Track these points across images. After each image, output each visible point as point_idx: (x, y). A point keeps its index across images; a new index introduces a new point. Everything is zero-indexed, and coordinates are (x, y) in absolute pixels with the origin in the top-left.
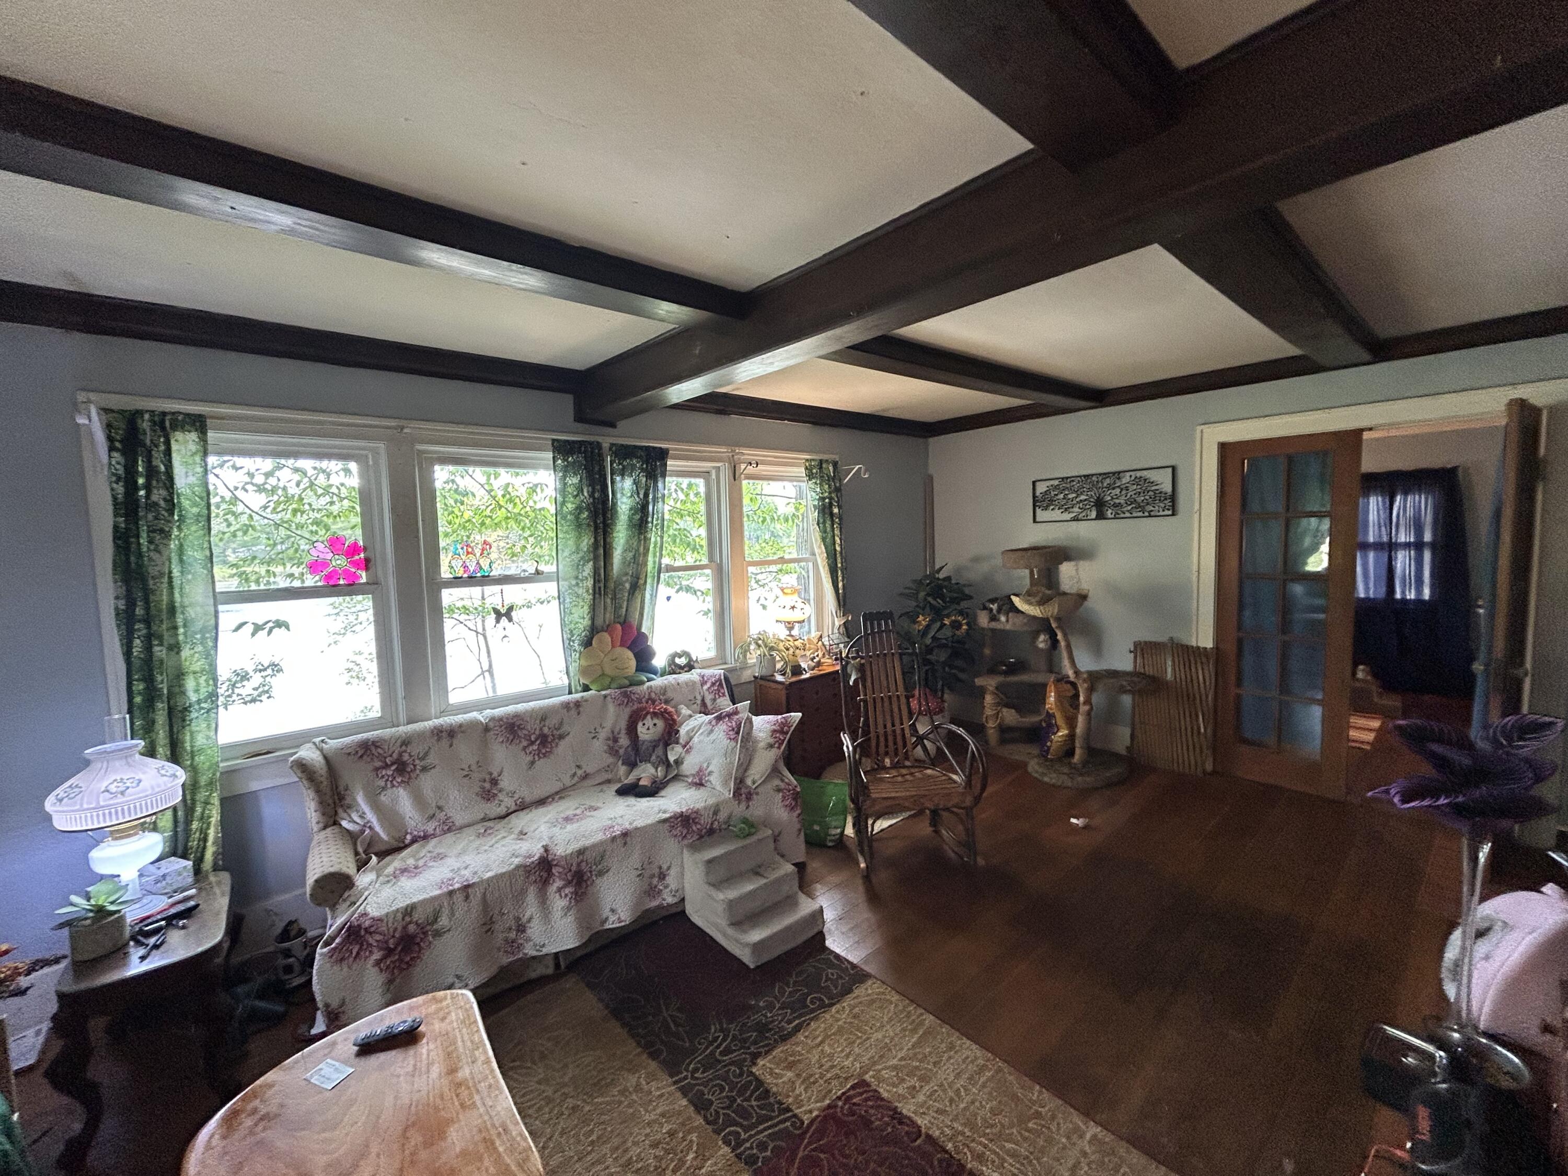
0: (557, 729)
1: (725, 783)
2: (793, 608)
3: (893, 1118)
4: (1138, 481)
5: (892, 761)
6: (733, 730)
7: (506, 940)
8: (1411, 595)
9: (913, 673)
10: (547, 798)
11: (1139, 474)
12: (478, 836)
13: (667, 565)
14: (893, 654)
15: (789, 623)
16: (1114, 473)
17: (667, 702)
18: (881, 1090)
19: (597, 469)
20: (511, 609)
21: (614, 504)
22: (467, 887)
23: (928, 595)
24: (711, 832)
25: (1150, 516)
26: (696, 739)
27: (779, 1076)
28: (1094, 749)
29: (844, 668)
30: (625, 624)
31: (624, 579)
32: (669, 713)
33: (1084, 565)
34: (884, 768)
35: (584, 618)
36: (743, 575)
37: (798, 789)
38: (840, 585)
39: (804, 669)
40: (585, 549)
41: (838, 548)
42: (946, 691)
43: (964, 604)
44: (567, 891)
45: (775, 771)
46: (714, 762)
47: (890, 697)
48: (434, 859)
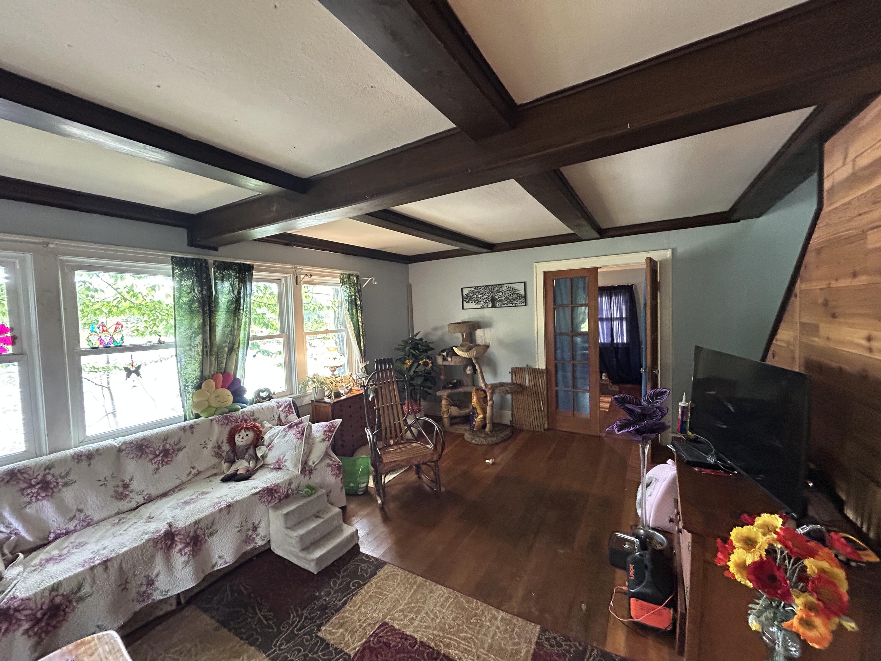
0: (176, 445)
1: (296, 465)
2: (335, 358)
3: (401, 638)
4: (510, 289)
5: (394, 442)
6: (300, 433)
7: (138, 593)
8: (620, 341)
9: (404, 392)
10: (170, 490)
11: (510, 285)
12: (114, 525)
13: (253, 336)
14: (393, 382)
15: (332, 367)
16: (499, 285)
17: (255, 420)
18: (395, 625)
19: (204, 275)
20: (139, 367)
21: (217, 298)
22: (105, 562)
23: (411, 348)
24: (287, 496)
25: (516, 306)
26: (275, 441)
27: (335, 633)
28: (496, 423)
29: (366, 391)
30: (225, 374)
31: (224, 345)
32: (257, 427)
33: (487, 331)
34: (390, 446)
35: (195, 371)
36: (303, 341)
37: (341, 464)
38: (362, 344)
39: (342, 394)
40: (196, 327)
41: (360, 324)
42: (422, 400)
43: (429, 353)
44: (186, 550)
45: (326, 455)
46: (288, 454)
47: (392, 406)
48: (76, 547)
